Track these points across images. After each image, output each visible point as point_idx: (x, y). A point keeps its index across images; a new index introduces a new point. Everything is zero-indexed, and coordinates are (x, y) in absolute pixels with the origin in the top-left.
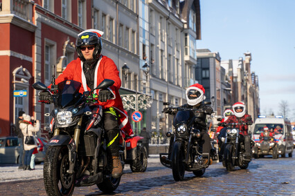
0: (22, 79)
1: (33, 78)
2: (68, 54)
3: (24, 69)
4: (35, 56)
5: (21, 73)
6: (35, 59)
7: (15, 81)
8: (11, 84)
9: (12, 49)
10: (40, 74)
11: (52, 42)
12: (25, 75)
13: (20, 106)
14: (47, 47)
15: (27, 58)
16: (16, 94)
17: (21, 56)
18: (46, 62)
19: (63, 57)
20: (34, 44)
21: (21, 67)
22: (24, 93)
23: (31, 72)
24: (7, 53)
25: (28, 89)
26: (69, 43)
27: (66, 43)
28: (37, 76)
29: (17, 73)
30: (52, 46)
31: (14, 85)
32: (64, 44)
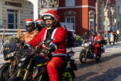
0: (92, 15)
1: (96, 15)
2: (108, 5)
3: (93, 12)
4: (96, 7)
5: (92, 13)
6: (96, 8)
7: (90, 16)
8: (88, 17)
9: (89, 5)
10: (98, 13)
11: (102, 1)
12: (93, 13)
13: (91, 24)
14: (101, 3)
15: (94, 8)
16: (90, 20)
17: (92, 7)
18: (100, 8)
19: (106, 6)
20: (96, 2)
21: (92, 11)
22: (93, 20)
23: (95, 12)
24: (87, 6)
25: (94, 18)
26: (108, 1)
27: (107, 1)
28: (97, 13)
29: (91, 13)
30: (102, 2)
31: (89, 17)
32: (106, 2)
